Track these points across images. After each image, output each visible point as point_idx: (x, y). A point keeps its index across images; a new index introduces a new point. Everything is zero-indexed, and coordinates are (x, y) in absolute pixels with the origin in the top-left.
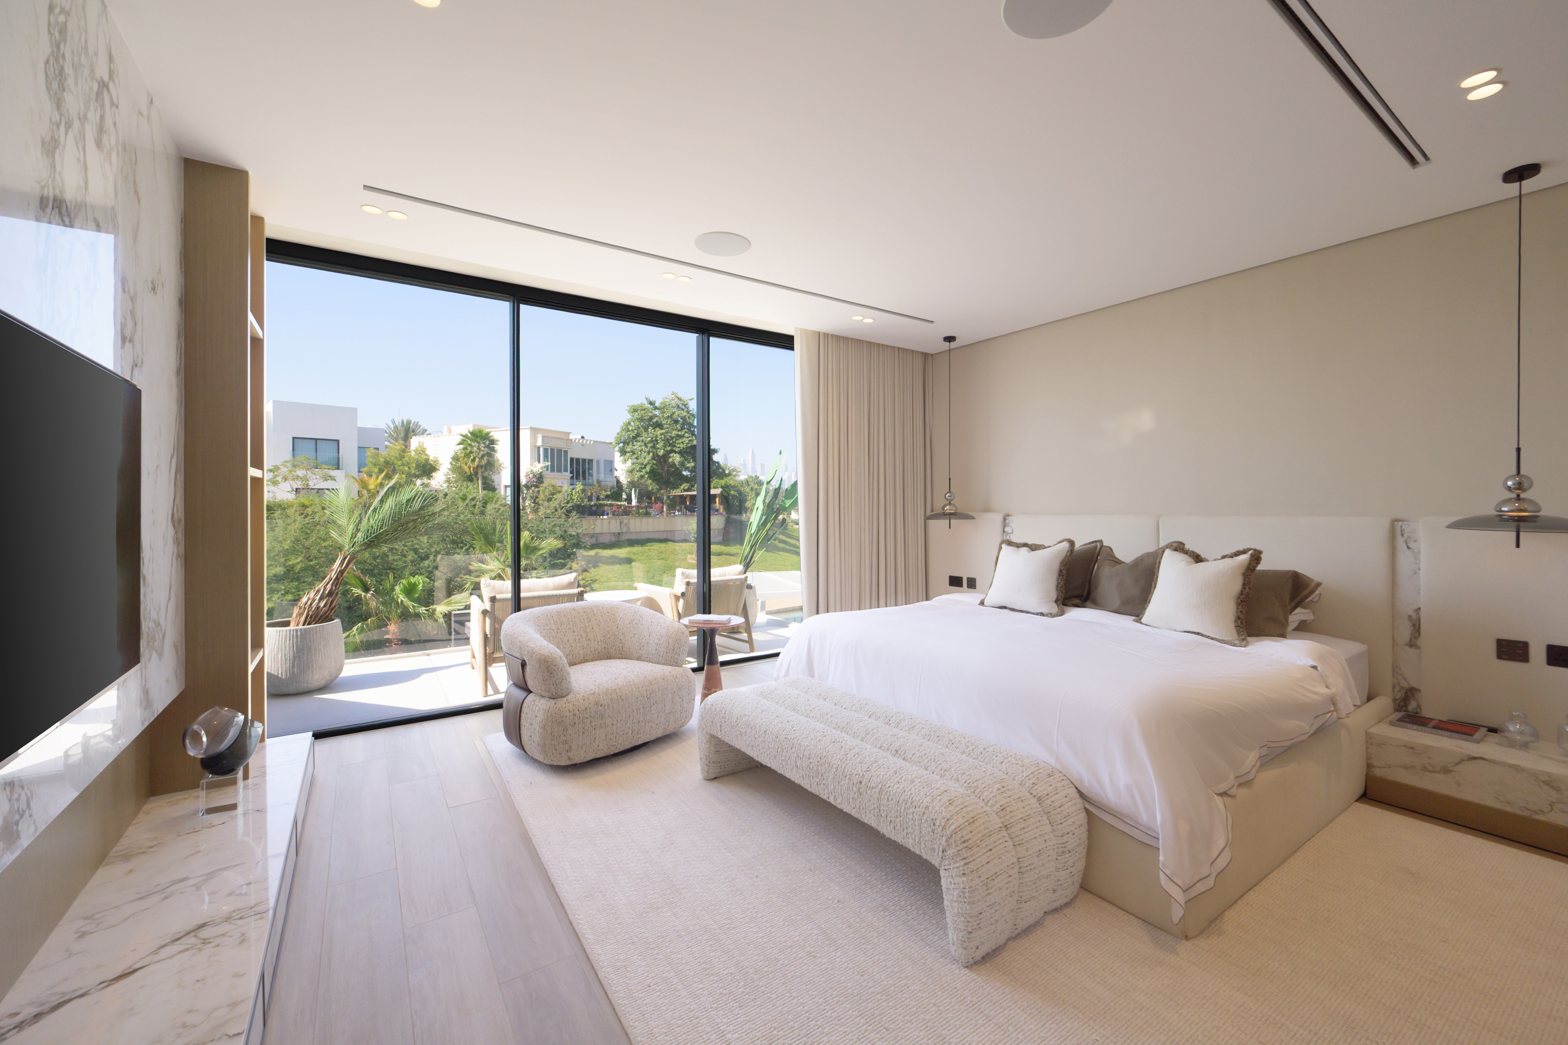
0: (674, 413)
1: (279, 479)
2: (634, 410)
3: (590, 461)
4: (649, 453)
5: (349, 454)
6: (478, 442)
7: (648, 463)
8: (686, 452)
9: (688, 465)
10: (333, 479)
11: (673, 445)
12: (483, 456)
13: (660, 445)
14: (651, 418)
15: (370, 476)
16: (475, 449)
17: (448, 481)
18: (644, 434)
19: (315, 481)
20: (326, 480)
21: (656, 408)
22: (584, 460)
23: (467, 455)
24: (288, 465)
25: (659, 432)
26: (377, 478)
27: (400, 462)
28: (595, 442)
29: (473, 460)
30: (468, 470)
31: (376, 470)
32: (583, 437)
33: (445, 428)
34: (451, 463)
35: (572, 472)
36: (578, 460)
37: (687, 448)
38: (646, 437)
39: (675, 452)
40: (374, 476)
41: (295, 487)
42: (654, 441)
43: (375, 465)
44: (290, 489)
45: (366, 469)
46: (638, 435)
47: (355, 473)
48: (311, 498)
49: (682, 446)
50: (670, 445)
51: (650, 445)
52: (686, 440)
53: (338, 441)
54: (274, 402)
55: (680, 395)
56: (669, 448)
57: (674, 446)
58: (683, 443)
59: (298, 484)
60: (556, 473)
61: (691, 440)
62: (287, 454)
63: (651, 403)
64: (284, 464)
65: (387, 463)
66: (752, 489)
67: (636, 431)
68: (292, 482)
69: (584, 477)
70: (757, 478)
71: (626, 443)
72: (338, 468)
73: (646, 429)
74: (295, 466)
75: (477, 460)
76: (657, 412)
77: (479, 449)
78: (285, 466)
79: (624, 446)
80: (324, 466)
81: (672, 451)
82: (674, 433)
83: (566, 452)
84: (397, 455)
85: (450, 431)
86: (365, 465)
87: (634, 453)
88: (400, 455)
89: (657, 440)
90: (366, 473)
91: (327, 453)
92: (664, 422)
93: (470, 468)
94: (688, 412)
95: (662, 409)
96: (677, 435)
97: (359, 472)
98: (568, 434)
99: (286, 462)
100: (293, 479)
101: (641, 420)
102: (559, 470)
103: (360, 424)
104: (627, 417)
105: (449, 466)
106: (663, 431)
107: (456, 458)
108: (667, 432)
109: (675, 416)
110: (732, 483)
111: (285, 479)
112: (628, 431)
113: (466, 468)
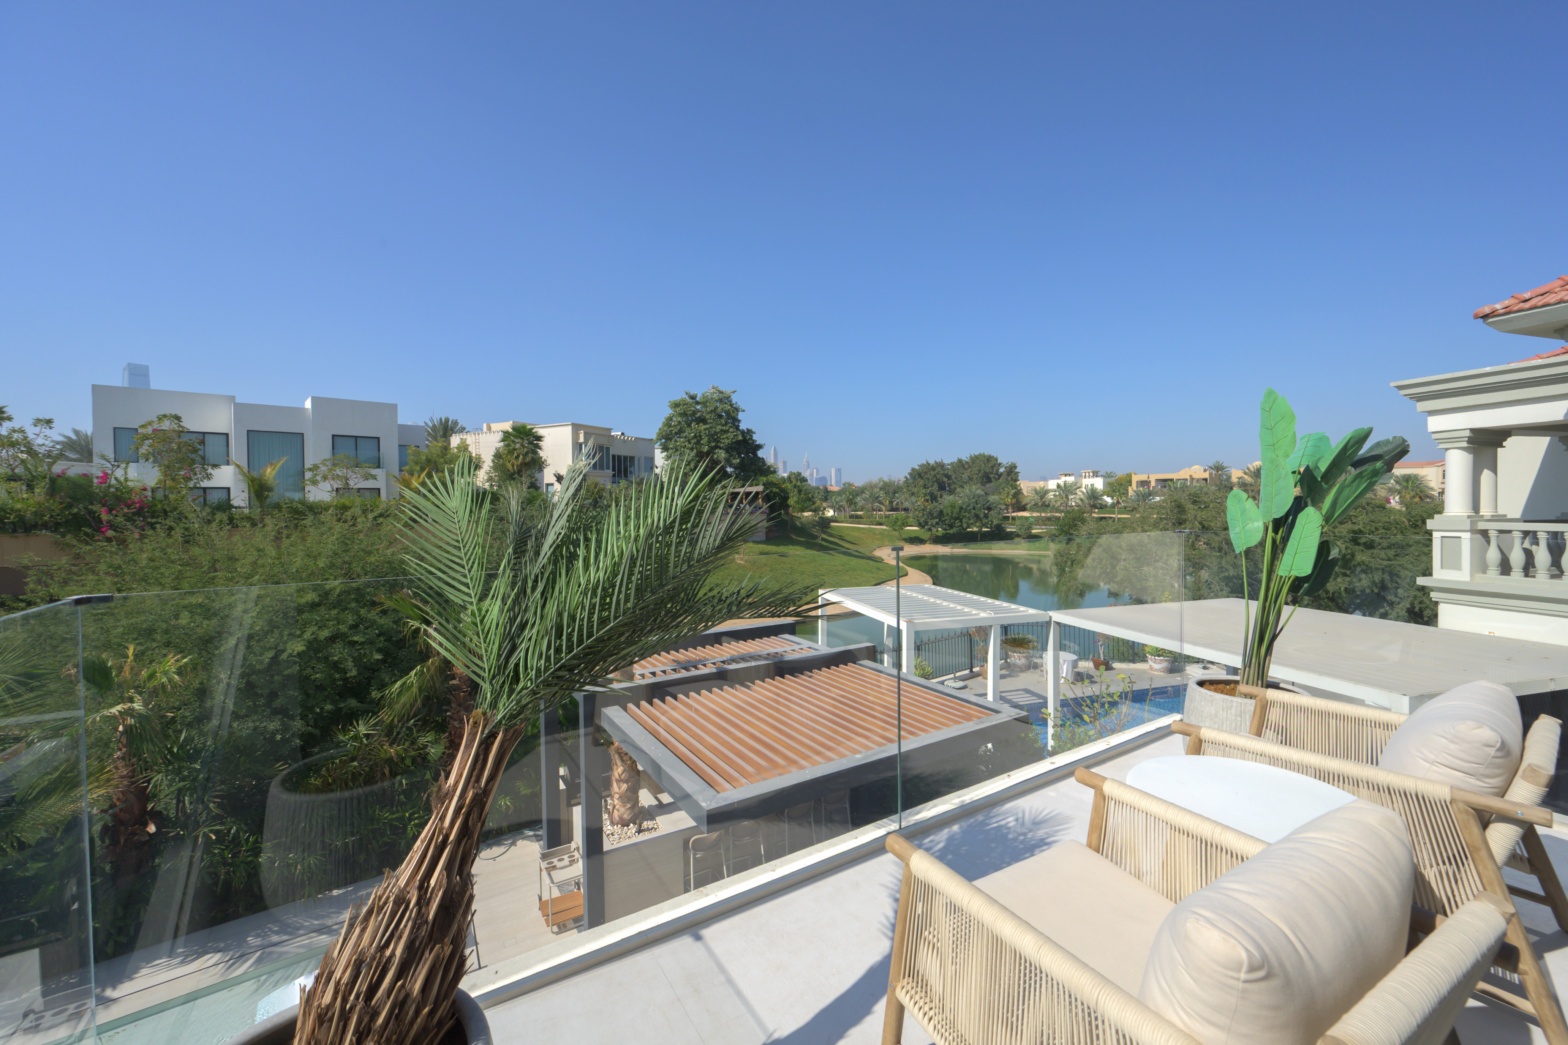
0: (717, 407)
1: (319, 478)
2: (676, 405)
3: (632, 458)
4: (692, 449)
5: (390, 451)
6: (522, 439)
7: (692, 460)
8: (731, 448)
9: (734, 461)
10: (374, 477)
11: (717, 441)
12: (527, 453)
13: (705, 441)
14: (694, 413)
15: (412, 475)
16: (518, 446)
17: (490, 479)
18: (688, 430)
19: (356, 480)
20: (367, 479)
21: (698, 403)
22: (625, 458)
23: (511, 452)
24: (328, 463)
25: (702, 427)
26: (419, 477)
27: (442, 460)
28: (636, 438)
29: (517, 457)
30: (511, 468)
31: (418, 468)
32: (623, 434)
33: (485, 425)
34: (493, 461)
35: (614, 470)
36: (619, 457)
37: (732, 443)
38: (690, 433)
39: (720, 448)
40: (416, 475)
41: (335, 486)
42: (698, 437)
43: (416, 463)
44: (330, 489)
45: (407, 468)
46: (681, 431)
47: (396, 472)
48: (352, 498)
49: (726, 441)
50: (715, 440)
51: (693, 441)
52: (731, 435)
53: (378, 438)
54: (313, 398)
55: (720, 389)
56: (713, 444)
57: (719, 442)
58: (727, 438)
59: (337, 484)
60: (598, 471)
61: (736, 435)
62: (327, 453)
63: (693, 397)
64: (324, 462)
65: (429, 461)
66: (795, 486)
67: (679, 427)
68: (332, 482)
69: (626, 476)
70: (799, 474)
71: (667, 438)
72: (379, 467)
73: (689, 425)
74: (334, 465)
75: (521, 457)
76: (699, 407)
77: (523, 446)
78: (324, 465)
79: (666, 442)
80: (365, 465)
81: (717, 447)
82: (719, 428)
83: (608, 449)
84: (439, 452)
85: (489, 428)
86: (406, 464)
87: (677, 450)
88: (442, 452)
89: (700, 436)
90: (408, 472)
91: (366, 452)
92: (708, 416)
93: (513, 465)
94: (731, 405)
95: (704, 403)
96: (722, 430)
97: (401, 470)
98: (610, 430)
99: (325, 460)
100: (333, 479)
101: (684, 414)
102: (602, 468)
103: (401, 421)
104: (669, 412)
105: (491, 464)
106: (707, 426)
107: (498, 456)
108: (711, 428)
109: (719, 410)
110: (774, 480)
111: (325, 478)
112: (670, 426)
113: (509, 466)
